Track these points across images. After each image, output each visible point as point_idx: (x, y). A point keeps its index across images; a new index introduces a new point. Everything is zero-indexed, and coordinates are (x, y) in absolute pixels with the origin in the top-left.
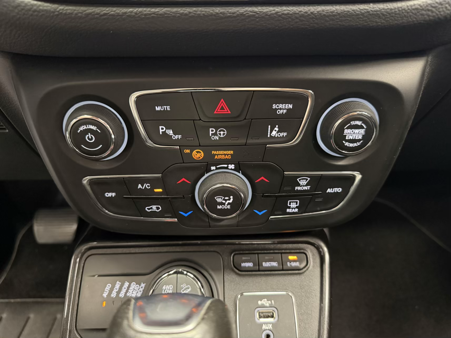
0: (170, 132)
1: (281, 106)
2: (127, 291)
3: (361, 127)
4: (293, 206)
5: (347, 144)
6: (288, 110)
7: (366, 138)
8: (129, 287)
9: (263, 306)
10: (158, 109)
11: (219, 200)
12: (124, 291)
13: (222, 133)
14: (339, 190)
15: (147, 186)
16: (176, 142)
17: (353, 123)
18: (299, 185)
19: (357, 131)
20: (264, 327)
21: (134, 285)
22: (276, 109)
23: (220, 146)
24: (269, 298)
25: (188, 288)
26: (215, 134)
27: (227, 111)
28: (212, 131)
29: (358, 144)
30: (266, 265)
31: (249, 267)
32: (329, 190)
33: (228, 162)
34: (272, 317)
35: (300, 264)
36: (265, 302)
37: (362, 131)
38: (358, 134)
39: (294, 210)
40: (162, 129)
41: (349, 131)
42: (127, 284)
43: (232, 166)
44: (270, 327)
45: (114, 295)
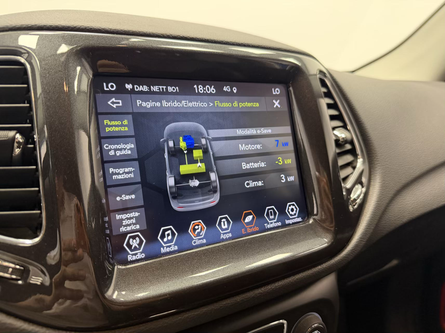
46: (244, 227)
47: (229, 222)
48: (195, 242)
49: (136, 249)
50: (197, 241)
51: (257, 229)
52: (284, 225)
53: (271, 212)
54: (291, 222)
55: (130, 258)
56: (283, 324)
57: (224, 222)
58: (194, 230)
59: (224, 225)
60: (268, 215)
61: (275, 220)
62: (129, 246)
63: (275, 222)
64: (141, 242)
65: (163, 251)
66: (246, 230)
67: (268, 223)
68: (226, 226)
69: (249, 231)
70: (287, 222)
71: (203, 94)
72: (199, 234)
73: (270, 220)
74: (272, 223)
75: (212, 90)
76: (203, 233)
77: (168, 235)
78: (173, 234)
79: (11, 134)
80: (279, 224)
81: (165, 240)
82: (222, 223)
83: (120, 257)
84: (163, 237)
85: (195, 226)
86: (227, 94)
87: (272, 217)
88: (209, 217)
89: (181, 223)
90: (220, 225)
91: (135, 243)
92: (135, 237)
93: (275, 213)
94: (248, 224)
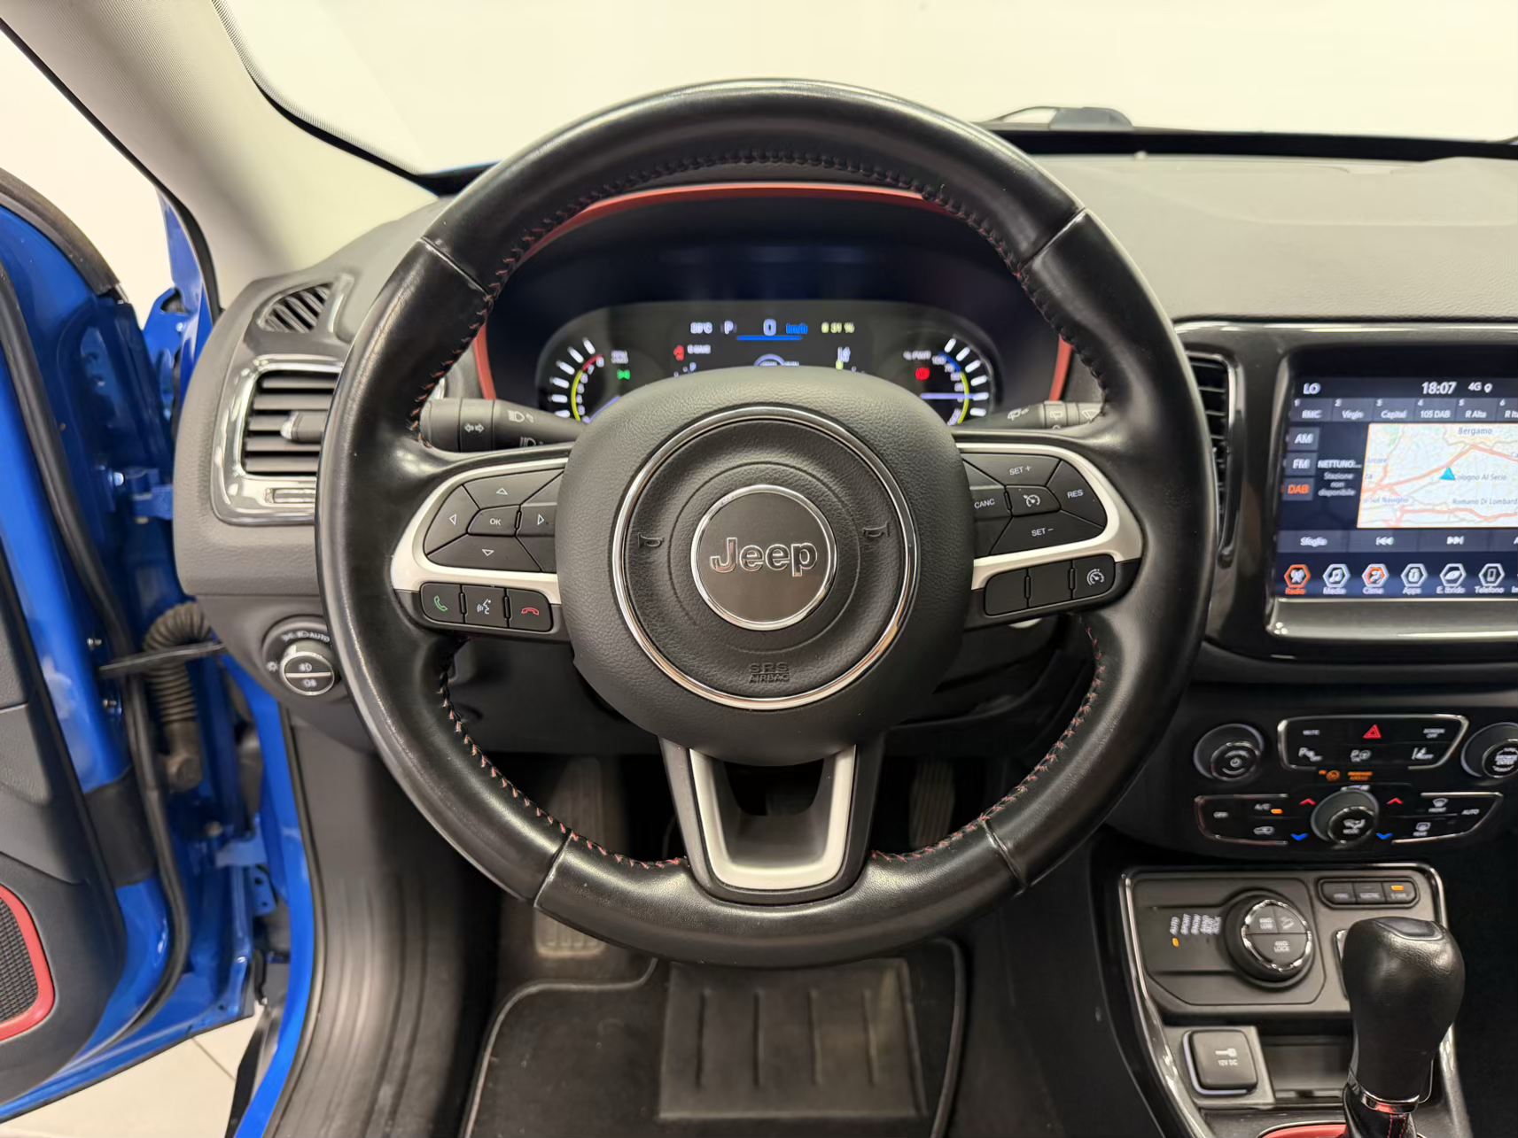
0: (1311, 754)
1: (1433, 731)
2: (1200, 926)
3: (1513, 753)
4: (1422, 829)
5: (1497, 769)
6: (1440, 735)
8: (1201, 921)
10: (1307, 733)
11: (1349, 824)
12: (1196, 926)
13: (1365, 755)
14: (1476, 812)
15: (1266, 807)
16: (1314, 763)
17: (1506, 750)
18: (1433, 806)
19: (1509, 757)
21: (1207, 919)
22: (1427, 734)
23: (1359, 767)
25: (1289, 922)
26: (1358, 756)
27: (1378, 735)
28: (1355, 753)
29: (1509, 769)
30: (1365, 896)
31: (1343, 899)
32: (1465, 812)
33: (1362, 783)
35: (1408, 895)
37: (1514, 757)
38: (1509, 760)
39: (1422, 834)
40: (1303, 751)
41: (1502, 757)
42: (1197, 918)
43: (1365, 787)
45: (1184, 931)
46: (1441, 584)
47: (1421, 575)
48: (1367, 590)
49: (1297, 583)
50: (1369, 589)
51: (1461, 590)
52: (1508, 594)
53: (1492, 572)
55: (1288, 591)
56: (1458, 724)
57: (1414, 573)
58: (1371, 575)
59: (1413, 577)
60: (1485, 575)
61: (1496, 584)
62: (1291, 578)
63: (1494, 587)
64: (1304, 576)
65: (1326, 591)
66: (1444, 589)
67: (1482, 586)
68: (1415, 579)
69: (1448, 591)
71: (1435, 396)
72: (1375, 582)
73: (1487, 582)
74: (1487, 587)
75: (1448, 387)
76: (1382, 582)
77: (1337, 575)
78: (1343, 575)
80: (1501, 590)
81: (1332, 580)
82: (1411, 574)
83: (1278, 588)
84: (1330, 576)
85: (1373, 570)
86: (1475, 394)
87: (1493, 579)
88: (1396, 562)
89: (1357, 564)
90: (1407, 575)
91: (1297, 576)
92: (1298, 569)
93: (1498, 574)
94: (1449, 581)
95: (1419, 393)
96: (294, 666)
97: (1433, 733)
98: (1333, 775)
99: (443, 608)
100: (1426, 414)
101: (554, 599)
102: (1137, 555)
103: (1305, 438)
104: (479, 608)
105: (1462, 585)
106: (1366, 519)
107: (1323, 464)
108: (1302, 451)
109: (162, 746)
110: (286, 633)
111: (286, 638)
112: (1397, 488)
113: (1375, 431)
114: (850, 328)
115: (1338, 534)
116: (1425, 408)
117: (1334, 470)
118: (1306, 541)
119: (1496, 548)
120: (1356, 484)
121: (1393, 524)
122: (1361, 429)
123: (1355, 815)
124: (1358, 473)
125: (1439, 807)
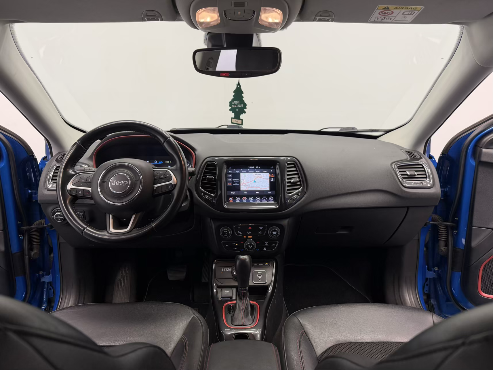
0: (240, 232)
2: (227, 270)
3: (275, 232)
4: (265, 248)
5: (273, 235)
7: (277, 234)
8: (228, 269)
9: (259, 273)
10: (238, 228)
11: (249, 246)
12: (226, 270)
13: (250, 233)
14: (274, 245)
15: (234, 243)
16: (241, 234)
20: (259, 278)
21: (229, 269)
23: (250, 235)
24: (260, 272)
27: (251, 228)
28: (248, 232)
30: (260, 265)
31: (256, 265)
32: (272, 245)
34: (261, 276)
35: (268, 265)
36: (259, 272)
37: (276, 233)
38: (275, 233)
39: (265, 249)
40: (238, 232)
42: (227, 269)
43: (252, 239)
44: (260, 278)
45: (224, 271)
47: (252, 199)
50: (244, 201)
51: (260, 201)
52: (268, 202)
54: (270, 201)
55: (230, 201)
56: (265, 226)
58: (244, 199)
60: (263, 199)
62: (230, 199)
63: (265, 201)
64: (232, 199)
65: (236, 201)
67: (263, 200)
69: (257, 201)
70: (269, 201)
71: (251, 169)
72: (245, 200)
75: (253, 167)
76: (246, 200)
78: (239, 199)
79: (212, 177)
80: (267, 201)
84: (237, 199)
86: (257, 168)
88: (248, 196)
89: (241, 197)
90: (250, 199)
91: (231, 199)
92: (231, 198)
93: (266, 199)
94: (257, 200)
95: (248, 168)
96: (56, 216)
97: (261, 228)
98: (245, 237)
99: (74, 192)
100: (249, 172)
101: (91, 192)
102: (176, 183)
103: (230, 176)
104: (79, 192)
105: (260, 200)
106: (242, 189)
107: (233, 180)
108: (230, 178)
109: (31, 249)
110: (56, 210)
111: (56, 211)
112: (246, 184)
113: (241, 174)
114: (171, 162)
115: (237, 191)
116: (249, 171)
117: (235, 181)
118: (232, 193)
119: (265, 194)
120: (239, 182)
121: (246, 190)
122: (239, 174)
123: (250, 245)
124: (240, 181)
125: (266, 243)
